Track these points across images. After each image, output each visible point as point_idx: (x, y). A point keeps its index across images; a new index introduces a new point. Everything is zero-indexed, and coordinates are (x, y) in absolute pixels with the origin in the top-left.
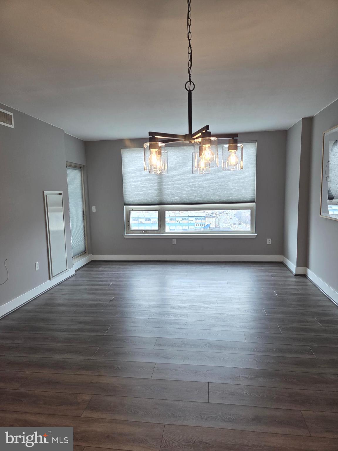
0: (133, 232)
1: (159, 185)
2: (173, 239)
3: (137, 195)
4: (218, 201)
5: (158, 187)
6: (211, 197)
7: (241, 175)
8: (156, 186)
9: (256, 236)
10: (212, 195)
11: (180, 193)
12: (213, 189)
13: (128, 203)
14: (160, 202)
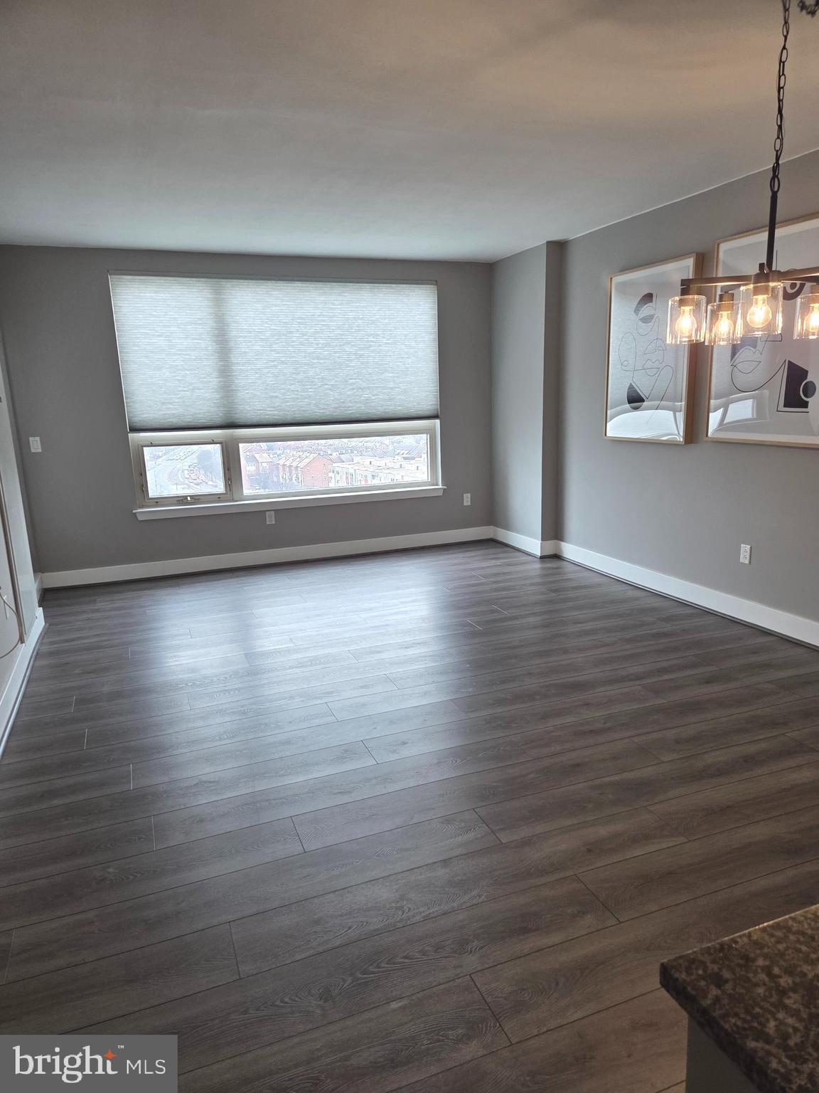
0: (158, 501)
1: (224, 377)
2: (267, 512)
3: (163, 403)
4: (364, 417)
5: (220, 382)
6: (349, 407)
7: (409, 358)
8: (214, 381)
9: (444, 489)
10: (350, 402)
11: (277, 397)
12: (353, 389)
13: (138, 425)
14: (231, 421)
